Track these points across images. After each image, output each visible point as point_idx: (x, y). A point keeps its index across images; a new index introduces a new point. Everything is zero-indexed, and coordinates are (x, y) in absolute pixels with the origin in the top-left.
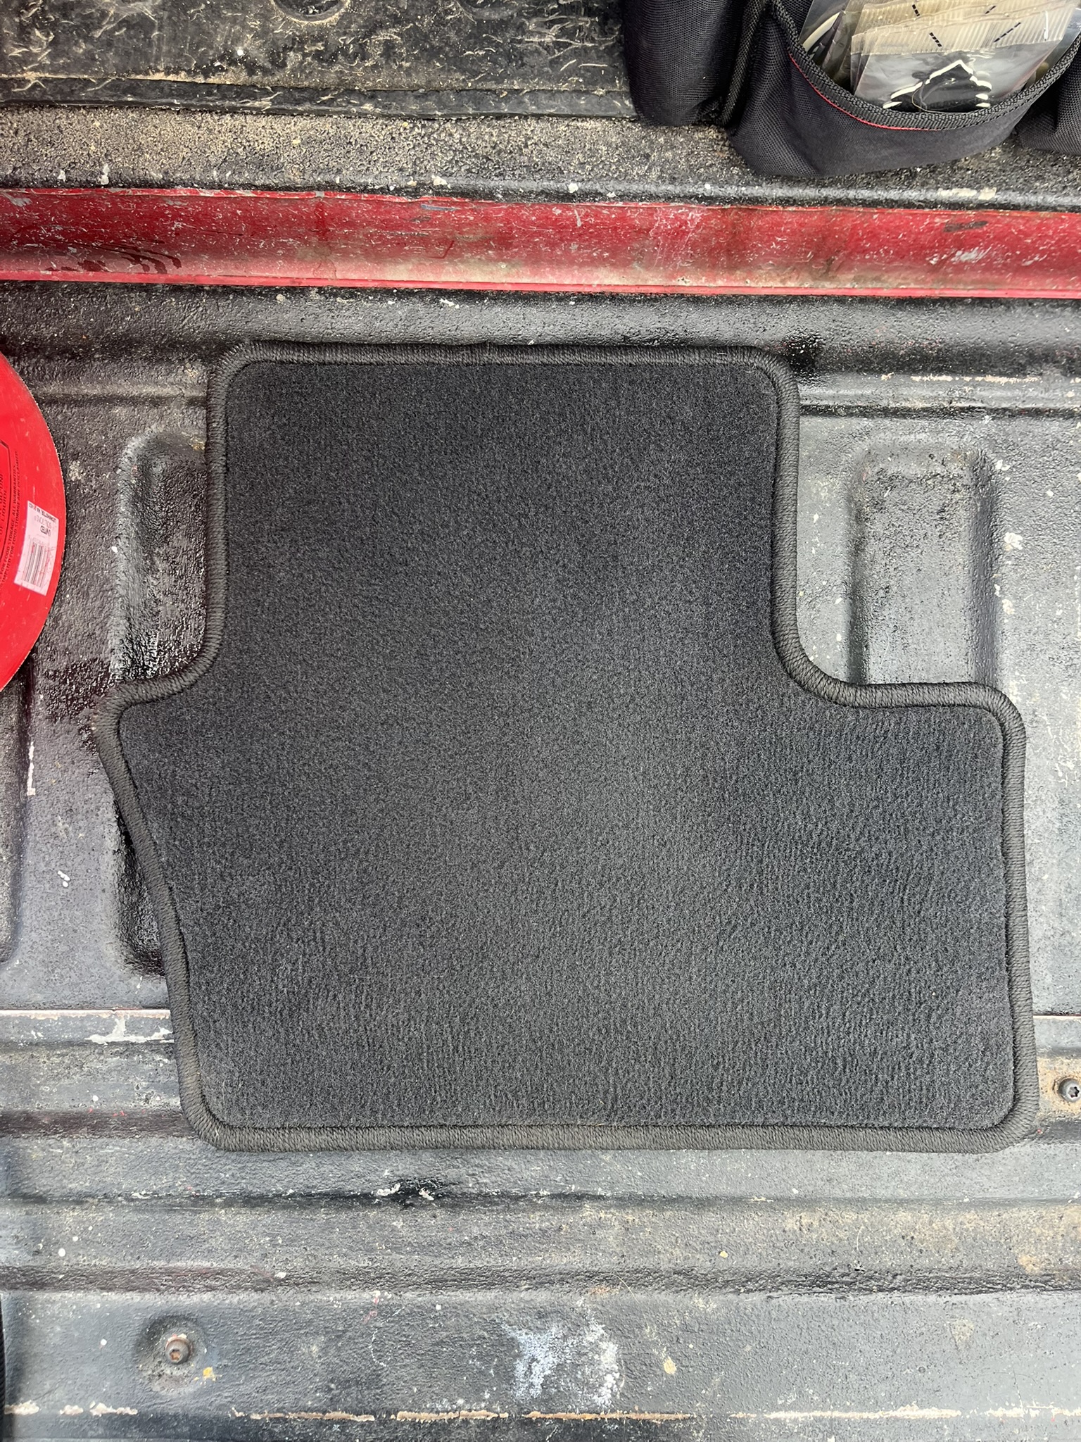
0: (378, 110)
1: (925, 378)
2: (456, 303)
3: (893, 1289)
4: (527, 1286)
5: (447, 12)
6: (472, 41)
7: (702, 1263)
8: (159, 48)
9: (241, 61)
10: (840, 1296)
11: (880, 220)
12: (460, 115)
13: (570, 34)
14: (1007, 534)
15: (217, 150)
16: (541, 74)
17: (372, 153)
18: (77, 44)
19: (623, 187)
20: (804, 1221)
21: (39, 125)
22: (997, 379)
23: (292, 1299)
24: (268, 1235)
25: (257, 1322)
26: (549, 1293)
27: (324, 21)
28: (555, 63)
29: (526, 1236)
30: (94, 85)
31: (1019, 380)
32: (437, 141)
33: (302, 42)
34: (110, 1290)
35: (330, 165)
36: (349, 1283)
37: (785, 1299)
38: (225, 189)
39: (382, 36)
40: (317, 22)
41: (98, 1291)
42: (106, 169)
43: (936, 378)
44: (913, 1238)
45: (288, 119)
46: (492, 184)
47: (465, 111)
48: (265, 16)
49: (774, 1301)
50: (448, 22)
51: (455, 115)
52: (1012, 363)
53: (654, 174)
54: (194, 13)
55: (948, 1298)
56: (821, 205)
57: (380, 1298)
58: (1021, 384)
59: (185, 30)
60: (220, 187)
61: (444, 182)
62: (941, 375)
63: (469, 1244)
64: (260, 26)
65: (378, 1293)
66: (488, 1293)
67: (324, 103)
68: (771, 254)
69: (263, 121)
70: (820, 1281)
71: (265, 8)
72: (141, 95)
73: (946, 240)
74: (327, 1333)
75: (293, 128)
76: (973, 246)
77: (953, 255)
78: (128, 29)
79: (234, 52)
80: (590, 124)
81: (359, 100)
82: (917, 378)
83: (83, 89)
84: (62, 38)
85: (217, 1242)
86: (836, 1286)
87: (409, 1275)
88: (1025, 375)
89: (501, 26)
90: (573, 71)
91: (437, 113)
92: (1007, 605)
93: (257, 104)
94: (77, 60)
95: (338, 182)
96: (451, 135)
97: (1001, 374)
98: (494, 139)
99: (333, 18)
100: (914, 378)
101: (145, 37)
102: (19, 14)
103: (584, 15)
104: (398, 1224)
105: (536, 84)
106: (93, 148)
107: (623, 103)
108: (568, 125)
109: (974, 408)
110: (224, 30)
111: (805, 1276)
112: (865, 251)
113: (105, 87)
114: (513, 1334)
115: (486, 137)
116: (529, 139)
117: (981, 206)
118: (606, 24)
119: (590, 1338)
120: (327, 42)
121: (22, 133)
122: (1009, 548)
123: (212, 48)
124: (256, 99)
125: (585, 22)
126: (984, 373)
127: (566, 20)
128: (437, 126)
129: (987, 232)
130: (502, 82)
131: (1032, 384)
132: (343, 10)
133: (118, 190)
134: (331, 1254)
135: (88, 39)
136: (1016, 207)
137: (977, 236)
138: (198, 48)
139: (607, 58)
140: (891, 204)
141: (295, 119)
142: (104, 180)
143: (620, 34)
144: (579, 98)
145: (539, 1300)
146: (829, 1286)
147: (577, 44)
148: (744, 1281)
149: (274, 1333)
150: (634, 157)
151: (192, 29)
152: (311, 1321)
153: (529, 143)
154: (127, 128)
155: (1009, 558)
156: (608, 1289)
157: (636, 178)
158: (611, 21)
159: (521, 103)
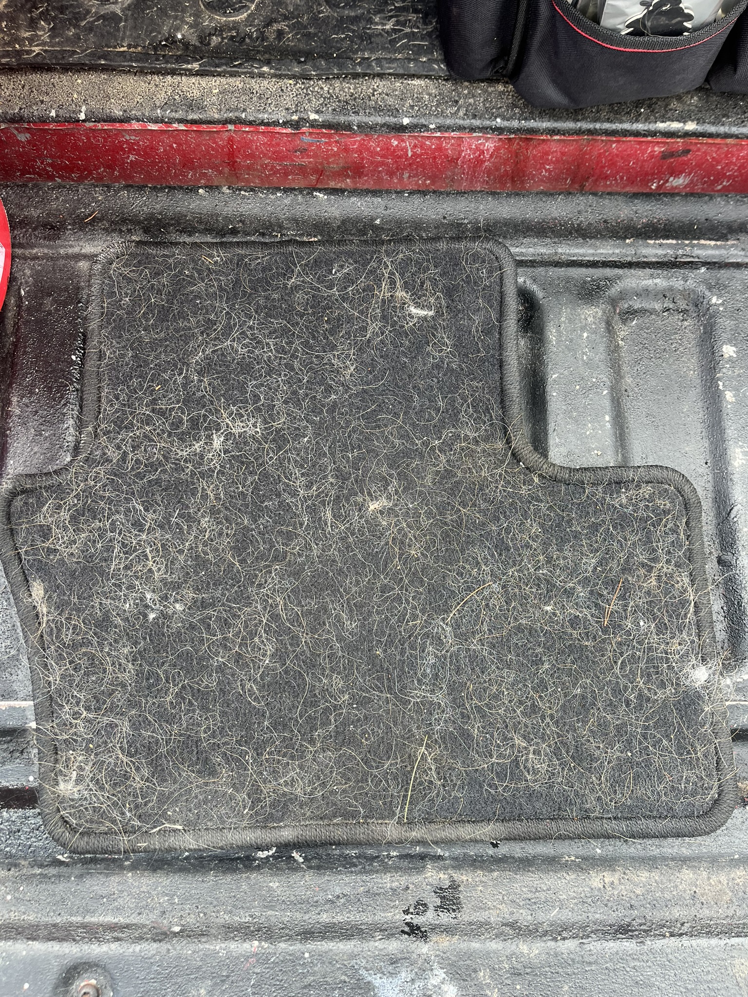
0: (272, 71)
1: (657, 242)
2: (325, 195)
3: (681, 935)
4: (380, 937)
5: (319, 13)
6: (337, 29)
7: (524, 917)
8: (124, 32)
9: (180, 41)
10: (639, 940)
11: (617, 150)
12: (328, 74)
13: (404, 24)
14: (725, 346)
15: (161, 97)
16: (384, 49)
17: (267, 98)
18: (68, 29)
19: (440, 121)
20: (607, 880)
21: (39, 82)
22: (708, 242)
23: (186, 949)
24: (167, 895)
25: (156, 968)
26: (399, 942)
27: (237, 18)
28: (393, 42)
29: (379, 894)
30: (78, 53)
31: (723, 243)
32: (312, 92)
33: (221, 31)
34: (34, 939)
35: (239, 106)
36: (232, 935)
37: (595, 946)
38: (166, 123)
39: (275, 26)
40: (232, 19)
41: (25, 940)
42: (84, 108)
43: (665, 242)
44: (695, 892)
45: (210, 78)
46: (350, 118)
47: (331, 72)
48: (197, 15)
49: (586, 946)
50: (320, 18)
51: (325, 74)
52: (717, 233)
53: (461, 113)
54: (149, 13)
55: (728, 941)
56: (577, 134)
57: (258, 947)
58: (725, 245)
59: (142, 22)
60: (162, 121)
61: (317, 117)
62: (668, 239)
63: (332, 902)
64: (193, 21)
65: (256, 943)
66: (348, 943)
67: (235, 66)
68: (542, 181)
69: (193, 80)
70: (623, 930)
71: (197, 10)
72: (110, 60)
73: (662, 167)
74: (214, 977)
75: (214, 84)
76: (681, 173)
77: (667, 181)
78: (104, 20)
79: (175, 36)
80: (416, 82)
81: (260, 65)
82: (652, 242)
83: (71, 56)
84: (59, 25)
85: (125, 900)
86: (637, 933)
87: (283, 929)
88: (727, 240)
89: (356, 20)
90: (405, 47)
91: (313, 73)
92: (729, 396)
93: (189, 66)
94: (68, 39)
95: (244, 117)
96: (322, 88)
97: (710, 239)
98: (352, 91)
99: (243, 16)
100: (649, 241)
101: (115, 25)
102: (31, 12)
103: (412, 13)
104: (274, 885)
105: (379, 54)
106: (75, 96)
107: (439, 66)
108: (402, 83)
109: (693, 262)
110: (169, 22)
111: (610, 926)
112: (606, 178)
113: (86, 55)
114: (369, 979)
115: (346, 90)
116: (376, 91)
117: (687, 134)
118: (427, 18)
119: (434, 981)
120: (238, 30)
121: (27, 87)
122: (726, 356)
123: (160, 33)
124: (189, 63)
125: (413, 17)
126: (699, 239)
127: (400, 16)
128: (312, 83)
129: (690, 160)
130: (357, 54)
131: (732, 246)
132: (249, 12)
133: (92, 124)
134: (218, 912)
135: (76, 26)
136: (711, 135)
137: (684, 163)
138: (151, 33)
139: (428, 38)
140: (626, 133)
141: (215, 78)
142: (82, 116)
143: (436, 24)
144: (409, 63)
145: (391, 948)
146: (630, 933)
147: (408, 30)
148: (558, 931)
149: (169, 977)
150: (447, 102)
151: (147, 21)
152: (200, 967)
153: (375, 93)
154: (99, 84)
155: (727, 362)
156: (448, 938)
157: (449, 115)
158: (430, 16)
159: (370, 66)
